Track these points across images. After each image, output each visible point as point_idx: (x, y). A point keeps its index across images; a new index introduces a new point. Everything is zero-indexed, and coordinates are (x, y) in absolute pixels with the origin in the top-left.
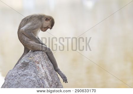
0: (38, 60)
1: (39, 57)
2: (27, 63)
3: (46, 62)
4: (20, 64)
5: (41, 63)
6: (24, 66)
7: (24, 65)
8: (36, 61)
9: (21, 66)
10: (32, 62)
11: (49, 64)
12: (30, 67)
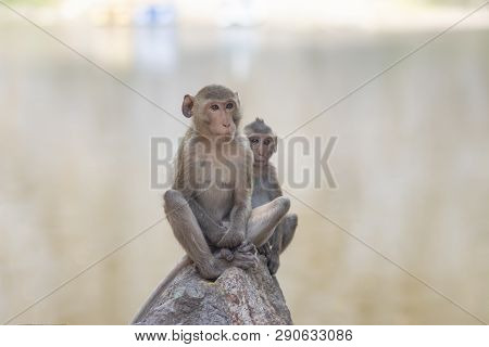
0: (234, 291)
1: (241, 277)
2: (194, 299)
3: (265, 297)
4: (167, 305)
5: (247, 302)
6: (185, 312)
7: (186, 309)
8: (227, 295)
9: (172, 310)
10: (212, 299)
11: (274, 306)
12: (204, 315)
